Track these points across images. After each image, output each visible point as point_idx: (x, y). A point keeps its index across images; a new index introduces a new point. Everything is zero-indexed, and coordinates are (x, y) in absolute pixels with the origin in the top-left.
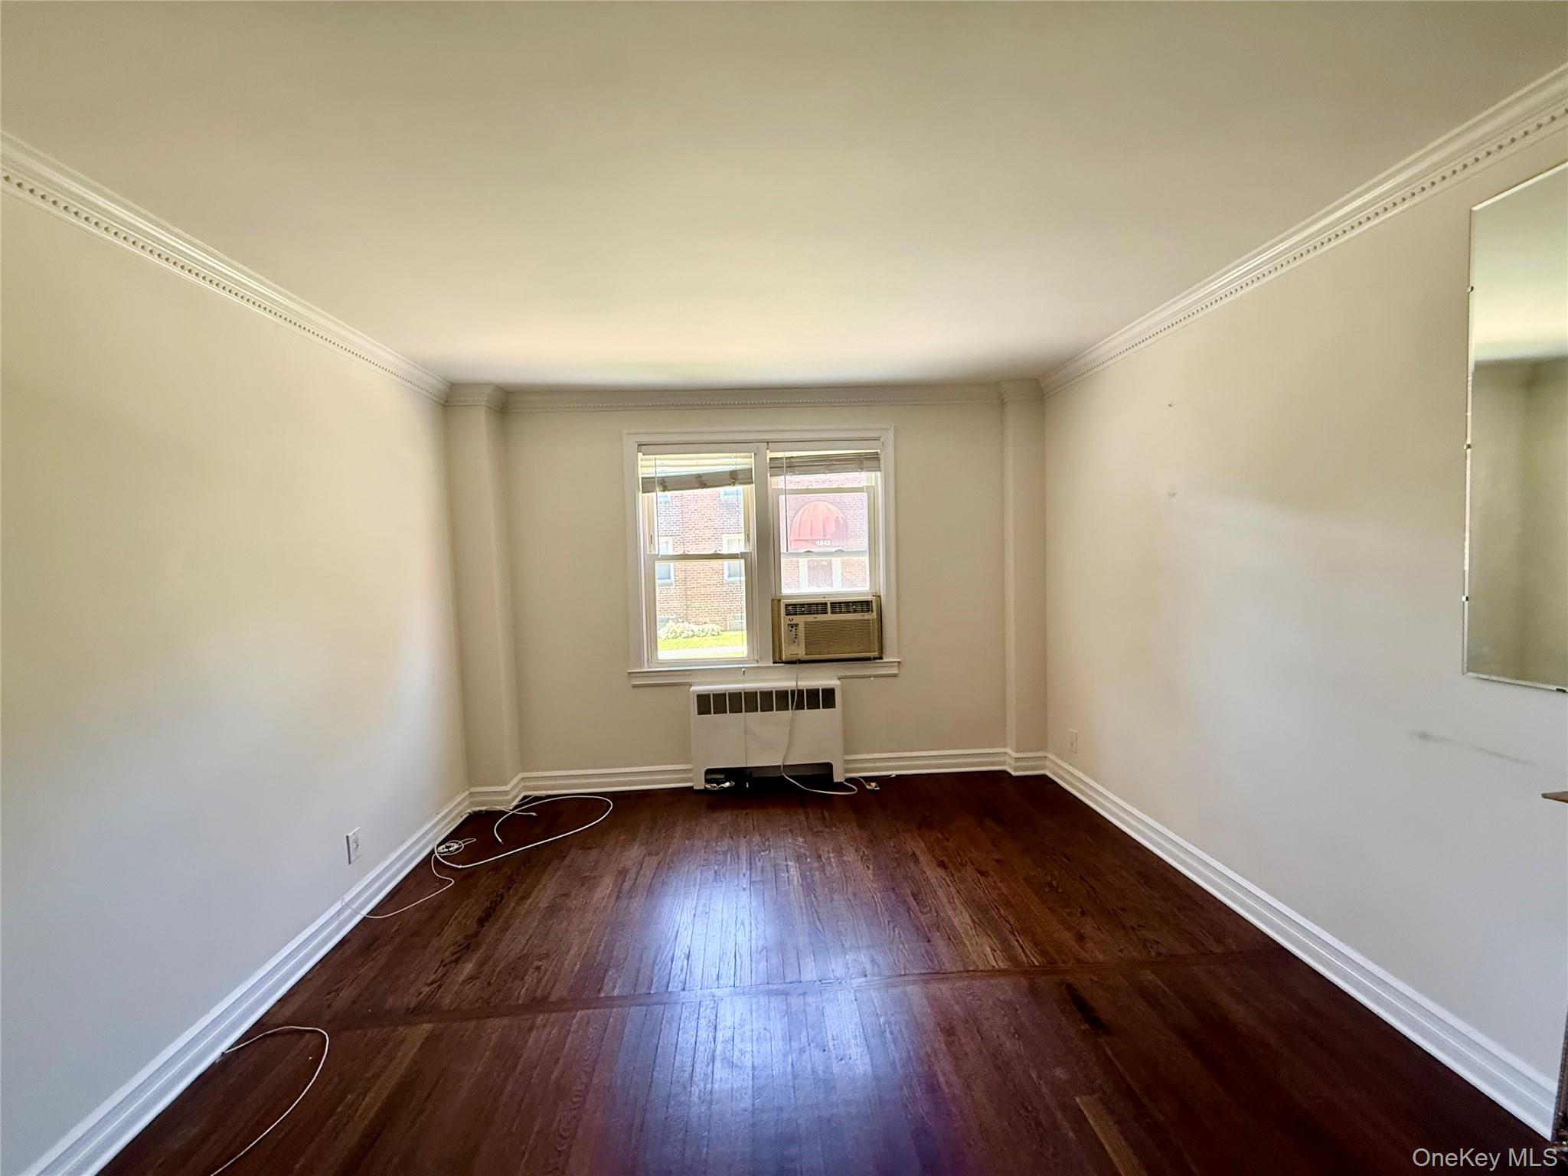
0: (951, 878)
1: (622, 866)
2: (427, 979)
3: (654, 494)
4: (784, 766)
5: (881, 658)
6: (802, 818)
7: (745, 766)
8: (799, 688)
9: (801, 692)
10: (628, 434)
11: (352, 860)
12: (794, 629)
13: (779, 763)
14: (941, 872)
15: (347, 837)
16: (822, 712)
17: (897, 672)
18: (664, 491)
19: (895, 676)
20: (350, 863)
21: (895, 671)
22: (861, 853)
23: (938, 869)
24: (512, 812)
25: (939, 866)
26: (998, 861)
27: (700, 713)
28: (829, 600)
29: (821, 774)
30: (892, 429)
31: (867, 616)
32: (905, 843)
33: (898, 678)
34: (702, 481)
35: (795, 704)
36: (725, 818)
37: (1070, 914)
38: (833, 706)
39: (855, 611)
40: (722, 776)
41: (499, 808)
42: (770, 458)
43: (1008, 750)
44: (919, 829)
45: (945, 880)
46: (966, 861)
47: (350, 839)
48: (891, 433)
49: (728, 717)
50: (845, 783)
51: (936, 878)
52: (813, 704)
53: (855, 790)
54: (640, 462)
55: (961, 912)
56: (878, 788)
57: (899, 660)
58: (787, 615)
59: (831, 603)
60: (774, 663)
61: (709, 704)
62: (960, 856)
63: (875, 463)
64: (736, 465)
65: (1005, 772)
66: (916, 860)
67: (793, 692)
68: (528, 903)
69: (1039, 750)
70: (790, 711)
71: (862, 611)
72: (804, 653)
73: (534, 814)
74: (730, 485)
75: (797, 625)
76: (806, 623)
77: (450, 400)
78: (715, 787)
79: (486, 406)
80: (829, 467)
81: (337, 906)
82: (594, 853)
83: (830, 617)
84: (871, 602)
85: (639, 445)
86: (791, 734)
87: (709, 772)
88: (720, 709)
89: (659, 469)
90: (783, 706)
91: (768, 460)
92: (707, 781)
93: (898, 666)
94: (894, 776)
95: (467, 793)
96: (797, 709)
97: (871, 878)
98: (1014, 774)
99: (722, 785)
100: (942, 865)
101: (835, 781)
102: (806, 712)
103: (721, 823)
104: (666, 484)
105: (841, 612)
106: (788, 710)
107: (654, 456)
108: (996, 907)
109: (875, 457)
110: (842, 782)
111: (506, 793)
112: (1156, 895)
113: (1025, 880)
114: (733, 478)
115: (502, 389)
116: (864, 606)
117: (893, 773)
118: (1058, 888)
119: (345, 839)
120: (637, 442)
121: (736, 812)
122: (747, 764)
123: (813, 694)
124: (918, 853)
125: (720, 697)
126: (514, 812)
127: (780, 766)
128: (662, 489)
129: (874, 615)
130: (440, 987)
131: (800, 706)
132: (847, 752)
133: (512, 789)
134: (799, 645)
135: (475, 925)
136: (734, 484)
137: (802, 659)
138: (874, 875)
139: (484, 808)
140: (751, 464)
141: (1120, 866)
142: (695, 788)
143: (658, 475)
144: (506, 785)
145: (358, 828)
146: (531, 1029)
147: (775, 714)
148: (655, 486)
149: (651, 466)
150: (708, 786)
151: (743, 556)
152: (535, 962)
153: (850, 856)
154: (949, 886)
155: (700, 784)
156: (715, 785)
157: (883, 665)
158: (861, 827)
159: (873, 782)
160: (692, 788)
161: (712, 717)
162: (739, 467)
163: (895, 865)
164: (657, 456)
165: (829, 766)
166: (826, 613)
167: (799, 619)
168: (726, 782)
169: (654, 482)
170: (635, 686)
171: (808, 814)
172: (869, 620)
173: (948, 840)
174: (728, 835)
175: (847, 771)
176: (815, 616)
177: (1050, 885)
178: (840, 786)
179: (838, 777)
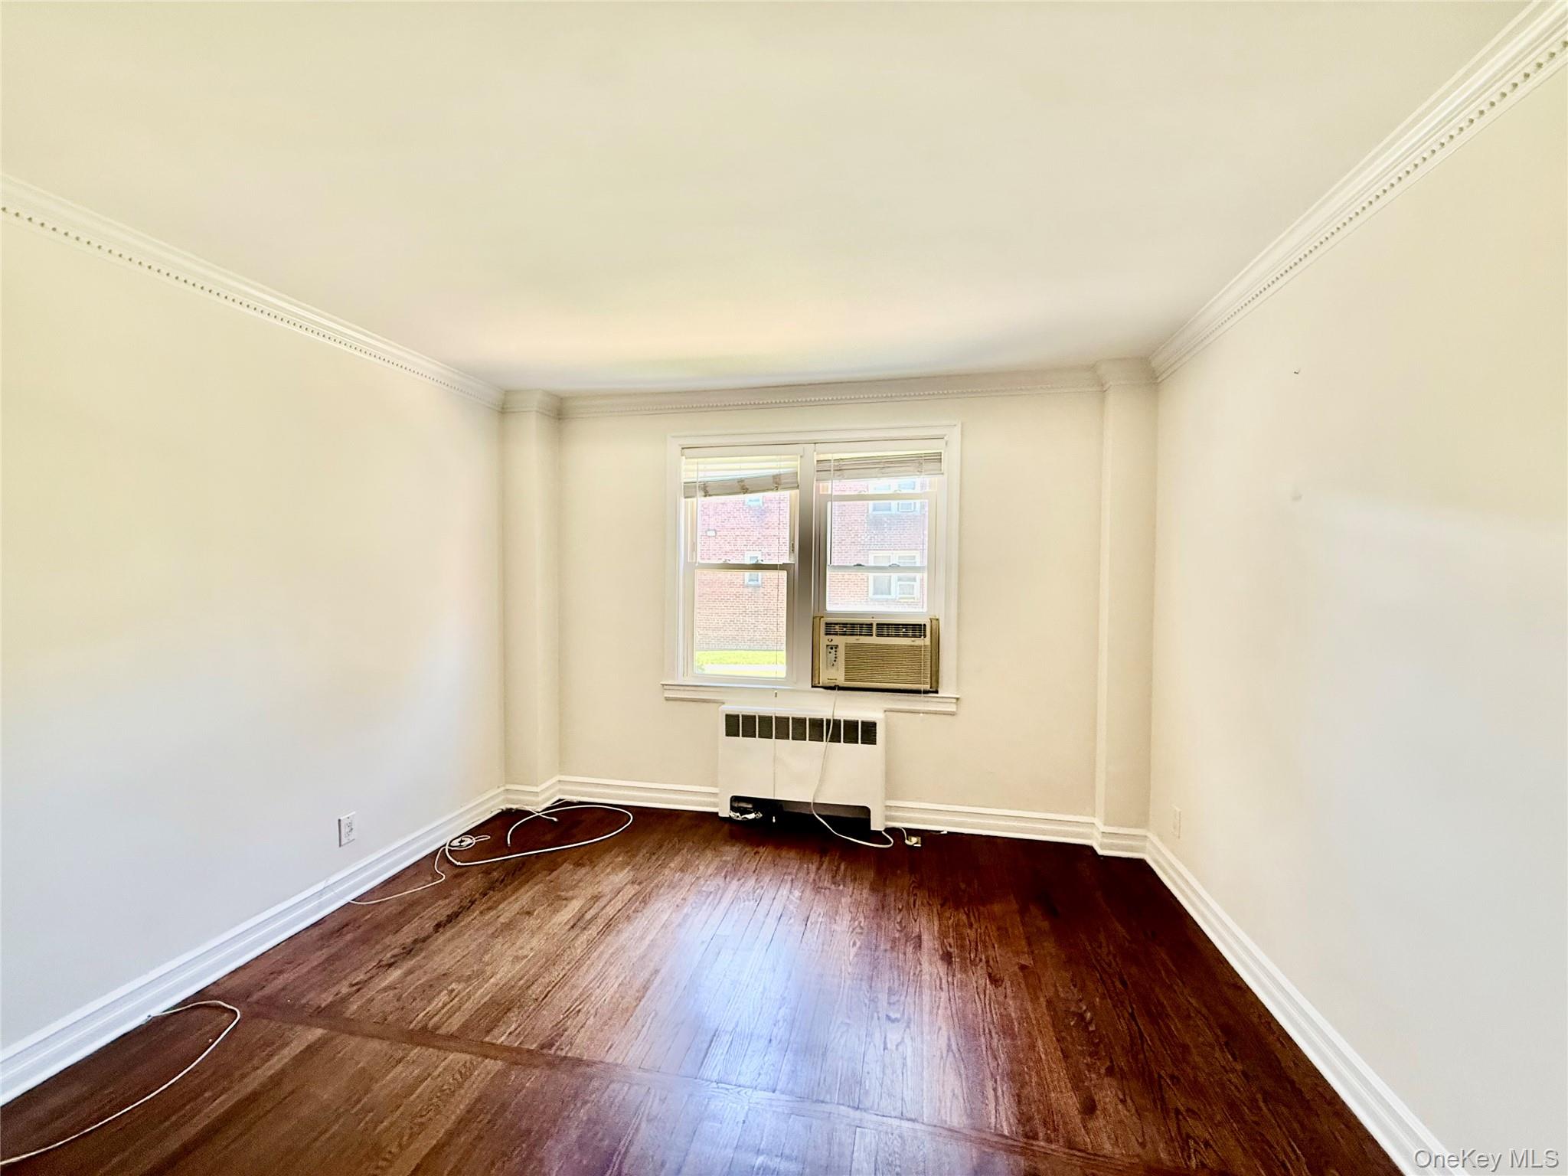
0: (950, 979)
1: (600, 890)
2: (354, 979)
3: (694, 499)
4: (814, 804)
5: (937, 692)
6: (813, 868)
7: (772, 798)
8: (835, 718)
9: (837, 723)
10: (673, 437)
11: (342, 843)
12: (833, 651)
13: (810, 800)
14: (942, 968)
15: (339, 821)
16: (860, 748)
17: (955, 710)
18: (705, 496)
19: (952, 714)
20: (340, 845)
21: (952, 708)
22: (857, 923)
23: (939, 963)
24: (537, 814)
25: (942, 958)
26: (1023, 968)
27: (728, 734)
28: (875, 621)
29: (857, 820)
30: (960, 425)
31: (919, 642)
32: (915, 921)
33: (954, 717)
34: (743, 487)
35: (829, 736)
36: (731, 853)
37: (1089, 1067)
38: (873, 741)
39: (906, 636)
40: (750, 806)
41: (528, 808)
42: (818, 461)
43: (1096, 821)
44: (942, 906)
45: (941, 979)
46: (981, 960)
47: (342, 822)
48: (957, 430)
49: (757, 742)
50: (883, 833)
51: (931, 975)
52: (851, 738)
53: (890, 842)
54: (683, 467)
55: (940, 1029)
56: (919, 845)
57: (957, 696)
58: (827, 634)
59: (878, 624)
60: (812, 687)
61: (739, 726)
62: (976, 950)
63: (936, 465)
64: (780, 468)
65: (1091, 849)
66: (919, 946)
67: (828, 721)
68: (492, 914)
69: (1136, 826)
70: (824, 743)
71: (914, 636)
72: (843, 679)
73: (555, 819)
74: (772, 490)
75: (836, 647)
76: (847, 645)
77: (505, 406)
78: (738, 817)
79: (537, 412)
80: (883, 471)
81: (320, 886)
82: (583, 871)
83: (874, 640)
84: (925, 625)
85: (683, 448)
86: (824, 769)
87: (735, 799)
88: (749, 733)
89: (701, 474)
90: (817, 736)
91: (815, 462)
92: (733, 809)
93: (956, 703)
94: (945, 832)
95: (502, 789)
96: (832, 740)
97: (851, 958)
98: (1100, 852)
99: (747, 816)
100: (947, 958)
101: (872, 828)
102: (842, 746)
103: (724, 858)
104: (707, 489)
105: (888, 636)
106: (822, 741)
107: (696, 460)
108: (990, 1032)
109: (937, 458)
110: (880, 832)
111: (536, 794)
112: (1239, 1067)
113: (1049, 1002)
114: (776, 483)
115: (557, 396)
116: (917, 630)
117: (945, 829)
118: (1090, 1022)
119: (337, 822)
120: (680, 445)
121: (747, 849)
122: (774, 796)
123: (851, 726)
124: (925, 937)
125: (749, 720)
126: (540, 814)
127: (809, 803)
128: (703, 494)
129: (927, 641)
130: (358, 990)
131: (835, 738)
132: (889, 796)
133: (544, 791)
134: (838, 670)
135: (431, 929)
136: (777, 489)
137: (841, 685)
138: (856, 955)
139: (514, 807)
140: (797, 467)
141: (1199, 1012)
142: (720, 815)
143: (700, 480)
144: (537, 786)
145: (354, 813)
146: (399, 1061)
147: (808, 745)
148: (696, 491)
149: (693, 471)
150: (732, 814)
151: (783, 567)
152: (454, 984)
153: (843, 924)
154: (941, 988)
155: (725, 811)
156: (738, 814)
157: (938, 700)
158: (873, 889)
159: (915, 836)
160: (717, 813)
161: (740, 740)
162: (782, 471)
163: (888, 947)
164: (700, 460)
165: (866, 811)
166: (872, 635)
167: (840, 641)
168: (751, 813)
169: (695, 487)
170: (667, 699)
171: (822, 865)
172: (921, 647)
173: (971, 926)
174: (723, 874)
175: (888, 818)
176: (858, 637)
177: (1081, 1016)
178: (877, 836)
179: (877, 824)
